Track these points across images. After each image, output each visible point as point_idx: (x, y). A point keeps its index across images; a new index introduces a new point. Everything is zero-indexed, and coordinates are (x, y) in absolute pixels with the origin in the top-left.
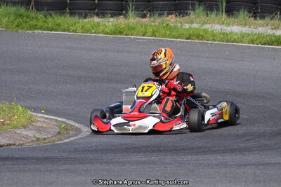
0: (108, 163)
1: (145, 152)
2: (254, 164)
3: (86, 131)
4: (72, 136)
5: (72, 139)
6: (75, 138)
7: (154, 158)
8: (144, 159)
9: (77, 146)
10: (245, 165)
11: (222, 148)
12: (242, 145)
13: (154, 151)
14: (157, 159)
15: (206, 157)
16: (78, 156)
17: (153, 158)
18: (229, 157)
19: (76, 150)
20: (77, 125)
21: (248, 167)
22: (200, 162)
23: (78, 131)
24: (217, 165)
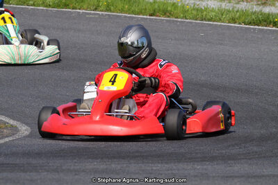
0: (56, 171)
1: (102, 159)
2: (243, 176)
3: (24, 130)
4: (7, 137)
5: (7, 140)
6: (11, 139)
7: (115, 165)
8: (102, 167)
9: (14, 149)
10: (231, 177)
11: (199, 155)
12: (224, 151)
13: (114, 158)
14: (119, 167)
15: (181, 166)
16: (18, 161)
17: (113, 166)
18: (209, 167)
19: (14, 154)
20: (12, 122)
21: (236, 180)
22: (174, 172)
23: (15, 130)
24: (195, 176)
